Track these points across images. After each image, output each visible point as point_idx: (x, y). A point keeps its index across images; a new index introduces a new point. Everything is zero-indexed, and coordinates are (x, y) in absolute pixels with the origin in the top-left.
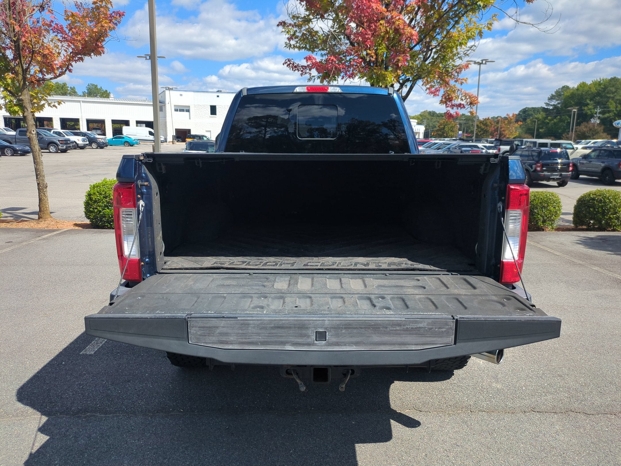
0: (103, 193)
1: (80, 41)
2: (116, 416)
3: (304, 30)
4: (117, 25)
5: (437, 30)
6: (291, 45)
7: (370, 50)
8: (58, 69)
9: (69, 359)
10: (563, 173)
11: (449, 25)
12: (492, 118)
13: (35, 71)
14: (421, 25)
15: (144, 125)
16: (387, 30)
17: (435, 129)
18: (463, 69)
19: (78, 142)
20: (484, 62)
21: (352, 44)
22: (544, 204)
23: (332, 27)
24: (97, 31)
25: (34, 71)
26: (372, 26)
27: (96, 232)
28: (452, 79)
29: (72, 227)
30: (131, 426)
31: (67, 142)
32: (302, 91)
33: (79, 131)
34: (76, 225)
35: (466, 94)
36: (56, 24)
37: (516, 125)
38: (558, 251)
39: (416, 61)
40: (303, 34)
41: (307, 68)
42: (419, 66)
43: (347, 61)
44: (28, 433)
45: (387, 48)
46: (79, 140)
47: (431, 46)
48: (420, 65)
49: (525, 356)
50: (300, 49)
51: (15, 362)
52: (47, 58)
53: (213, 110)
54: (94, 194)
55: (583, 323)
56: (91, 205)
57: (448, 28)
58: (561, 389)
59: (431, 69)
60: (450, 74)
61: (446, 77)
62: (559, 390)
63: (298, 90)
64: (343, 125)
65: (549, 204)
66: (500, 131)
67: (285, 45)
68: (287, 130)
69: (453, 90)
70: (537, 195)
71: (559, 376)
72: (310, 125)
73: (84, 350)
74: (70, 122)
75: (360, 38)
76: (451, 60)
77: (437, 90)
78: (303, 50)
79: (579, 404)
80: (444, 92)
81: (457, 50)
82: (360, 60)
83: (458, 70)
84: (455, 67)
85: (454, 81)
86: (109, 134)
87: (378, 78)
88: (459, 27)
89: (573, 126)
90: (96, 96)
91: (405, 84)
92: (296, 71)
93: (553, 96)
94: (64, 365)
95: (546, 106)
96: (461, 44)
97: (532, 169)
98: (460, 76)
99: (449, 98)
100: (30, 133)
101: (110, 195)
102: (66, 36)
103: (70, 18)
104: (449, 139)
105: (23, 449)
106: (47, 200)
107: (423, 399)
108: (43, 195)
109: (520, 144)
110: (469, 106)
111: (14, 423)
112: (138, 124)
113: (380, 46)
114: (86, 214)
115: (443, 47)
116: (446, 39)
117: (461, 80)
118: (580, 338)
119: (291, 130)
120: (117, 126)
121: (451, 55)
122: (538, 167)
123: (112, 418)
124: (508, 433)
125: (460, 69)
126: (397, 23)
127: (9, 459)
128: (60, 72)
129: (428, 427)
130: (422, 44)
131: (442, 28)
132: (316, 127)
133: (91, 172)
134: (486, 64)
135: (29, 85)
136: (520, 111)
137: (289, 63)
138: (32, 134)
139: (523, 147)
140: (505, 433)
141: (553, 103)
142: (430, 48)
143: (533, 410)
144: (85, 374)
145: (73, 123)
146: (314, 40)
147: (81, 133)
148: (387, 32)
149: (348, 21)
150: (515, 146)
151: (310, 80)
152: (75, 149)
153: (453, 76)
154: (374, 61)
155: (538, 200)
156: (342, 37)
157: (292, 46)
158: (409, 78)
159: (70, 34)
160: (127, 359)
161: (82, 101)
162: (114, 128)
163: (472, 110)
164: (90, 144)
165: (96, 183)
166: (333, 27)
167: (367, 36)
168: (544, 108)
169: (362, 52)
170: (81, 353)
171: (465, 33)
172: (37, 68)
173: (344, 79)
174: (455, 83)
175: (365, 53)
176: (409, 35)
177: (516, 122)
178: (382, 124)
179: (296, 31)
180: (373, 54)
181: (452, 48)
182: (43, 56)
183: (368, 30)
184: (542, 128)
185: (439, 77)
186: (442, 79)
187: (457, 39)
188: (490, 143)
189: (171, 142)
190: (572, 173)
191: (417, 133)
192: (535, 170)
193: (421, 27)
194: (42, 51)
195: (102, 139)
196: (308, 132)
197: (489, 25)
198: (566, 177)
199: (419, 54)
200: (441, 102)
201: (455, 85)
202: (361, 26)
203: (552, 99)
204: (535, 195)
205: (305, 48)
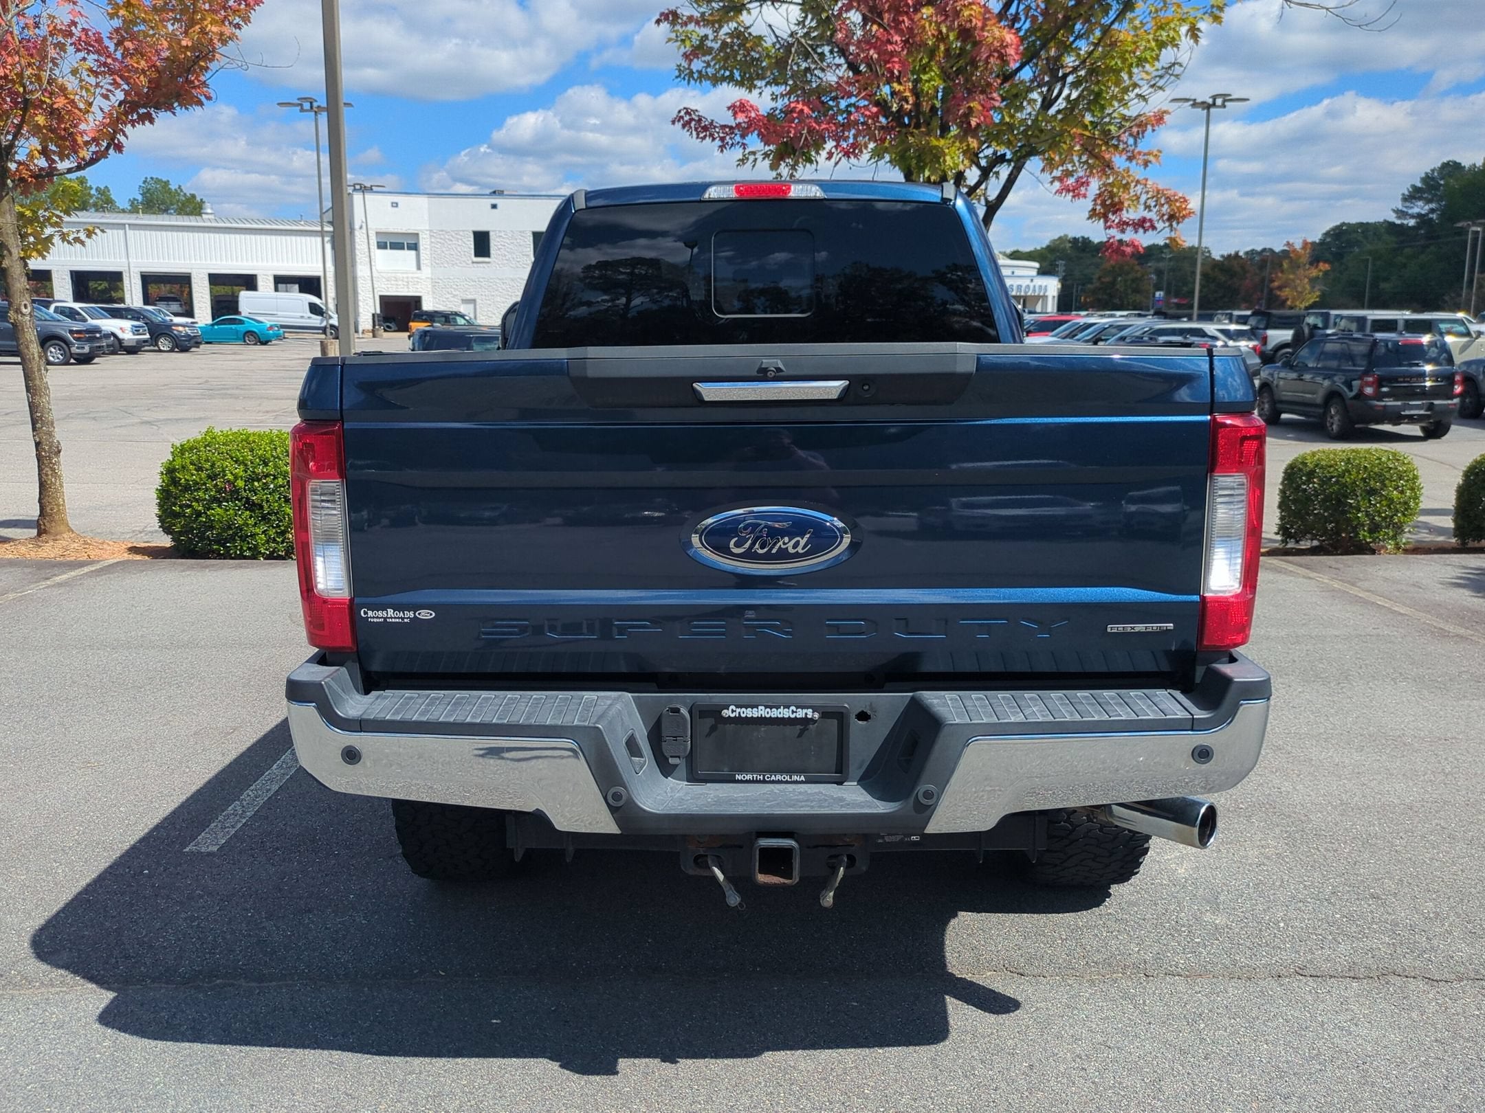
0: (208, 465)
1: (143, 71)
2: (287, 986)
3: (726, 34)
4: (240, 29)
5: (1078, 26)
6: (691, 73)
7: (900, 83)
8: (87, 143)
9: (158, 863)
10: (1436, 402)
11: (1107, 14)
12: (1247, 253)
13: (31, 151)
14: (1036, 13)
15: (297, 287)
16: (940, 32)
17: (1089, 286)
18: (1149, 127)
19: (121, 335)
20: (1219, 101)
21: (852, 67)
22: (1372, 482)
23: (798, 24)
24: (190, 44)
25: (28, 151)
26: (903, 21)
27: (191, 568)
28: (1121, 153)
29: (127, 556)
30: (324, 1007)
31: (92, 334)
32: (724, 196)
33: (122, 306)
34: (134, 550)
35: (1158, 192)
36: (84, 29)
37: (1314, 273)
38: (1404, 604)
39: (1021, 108)
40: (724, 44)
41: (736, 131)
42: (1029, 123)
43: (840, 112)
44: (84, 1020)
45: (946, 76)
46: (123, 329)
47: (1062, 67)
48: (1033, 121)
49: (1291, 852)
50: (717, 82)
51: (28, 870)
52: (60, 119)
53: (482, 244)
54: (183, 467)
55: (1450, 777)
56: (175, 498)
57: (1106, 21)
58: (1375, 926)
59: (1061, 130)
60: (1114, 142)
61: (1104, 148)
62: (1369, 928)
63: (713, 193)
64: (830, 280)
65: (1387, 482)
66: (1271, 290)
67: (677, 73)
68: (685, 293)
69: (1124, 182)
70: (1354, 459)
71: (1373, 896)
72: (745, 281)
73: (194, 843)
74: (96, 280)
75: (872, 52)
76: (1116, 104)
77: (1082, 183)
78: (725, 84)
79: (1414, 959)
80: (1100, 189)
81: (1131, 77)
82: (875, 110)
83: (1135, 130)
84: (1127, 121)
85: (1124, 157)
86: (203, 313)
87: (919, 158)
88: (1135, 18)
89: (1472, 272)
90: (166, 211)
91: (995, 170)
92: (708, 140)
93: (1416, 189)
94: (149, 876)
95: (1399, 218)
96: (1141, 62)
97: (1351, 390)
98: (1142, 146)
99: (1113, 205)
100: (18, 311)
101: (224, 471)
102: (109, 61)
103: (122, 12)
104: (1125, 313)
105: (76, 1053)
106: (61, 486)
107: (1028, 947)
108: (50, 473)
109: (1320, 325)
110: (1167, 224)
111: (47, 999)
112: (280, 285)
113: (925, 73)
114: (162, 519)
115: (1093, 71)
116: (1100, 49)
117: (1145, 154)
118: (1437, 812)
119: (697, 295)
120: (223, 290)
121: (1117, 89)
122: (1368, 384)
123: (275, 990)
124: (1233, 1021)
125: (1139, 126)
126: (966, 13)
127: (47, 1074)
128: (94, 153)
129: (1037, 1009)
130: (1036, 65)
131: (1087, 21)
132: (760, 285)
133: (162, 415)
134: (1224, 106)
135: (15, 187)
136: (1327, 234)
137: (687, 118)
138: (23, 315)
139: (1329, 332)
140: (1225, 1021)
141: (1416, 210)
142: (1060, 74)
143: (1301, 972)
144: (201, 897)
145: (105, 285)
146: (753, 59)
147: (128, 310)
148: (941, 38)
149: (841, 9)
150: (1306, 331)
151: (743, 161)
152: (114, 353)
153: (1121, 146)
154: (911, 111)
155: (1358, 473)
156: (826, 49)
157: (696, 76)
158: (1004, 155)
159: (119, 55)
160: (300, 862)
161: (129, 225)
162: (216, 296)
163: (1173, 235)
164: (154, 339)
165: (188, 441)
166: (801, 23)
167: (890, 48)
168: (1392, 224)
169: (878, 87)
170: (187, 849)
171: (1152, 32)
172: (35, 143)
173: (833, 160)
174: (1127, 164)
175: (886, 90)
176: (997, 44)
177: (1311, 264)
178: (933, 275)
179: (706, 36)
180: (908, 94)
181: (1117, 72)
182: (51, 113)
183: (892, 32)
184: (1386, 279)
185: (1087, 150)
186: (1092, 155)
187: (1130, 49)
188: (1238, 323)
189: (368, 331)
190: (1463, 402)
191: (1038, 297)
192: (1360, 395)
193: (1034, 18)
194: (48, 101)
195: (184, 326)
196: (739, 299)
197: (1214, 10)
198: (1446, 411)
199: (1030, 90)
200: (1093, 214)
201: (1128, 170)
202: (874, 22)
203: (1415, 198)
204: (1349, 459)
205: (731, 79)
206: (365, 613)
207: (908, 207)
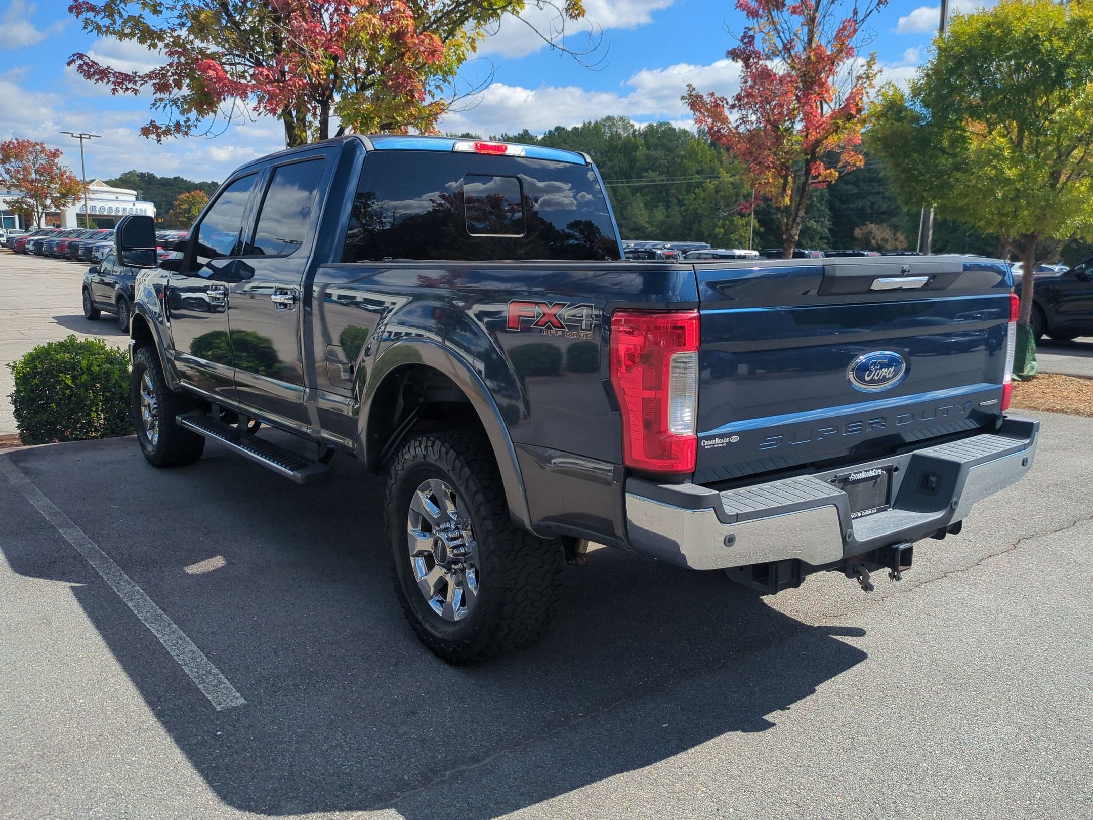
9: (217, 725)
63: (460, 147)
73: (214, 704)
170: (219, 709)
206: (704, 443)
207: (560, 165)
